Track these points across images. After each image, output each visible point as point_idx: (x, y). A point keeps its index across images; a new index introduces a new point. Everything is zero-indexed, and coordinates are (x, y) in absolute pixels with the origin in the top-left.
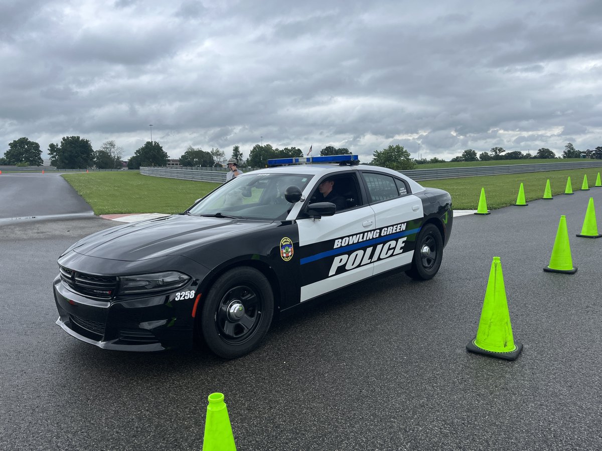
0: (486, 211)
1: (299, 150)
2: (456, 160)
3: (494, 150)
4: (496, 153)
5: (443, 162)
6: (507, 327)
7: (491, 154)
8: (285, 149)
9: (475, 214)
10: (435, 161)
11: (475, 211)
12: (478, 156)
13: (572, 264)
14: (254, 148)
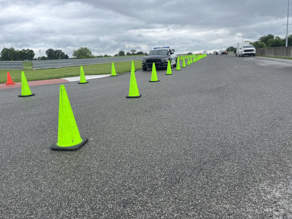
0: (115, 74)
1: (32, 50)
2: (116, 55)
3: (132, 51)
4: (133, 52)
5: (110, 56)
6: (73, 130)
7: (131, 53)
8: (23, 50)
9: (111, 76)
10: (106, 56)
11: (111, 75)
12: (125, 54)
13: (138, 93)
14: (3, 50)
